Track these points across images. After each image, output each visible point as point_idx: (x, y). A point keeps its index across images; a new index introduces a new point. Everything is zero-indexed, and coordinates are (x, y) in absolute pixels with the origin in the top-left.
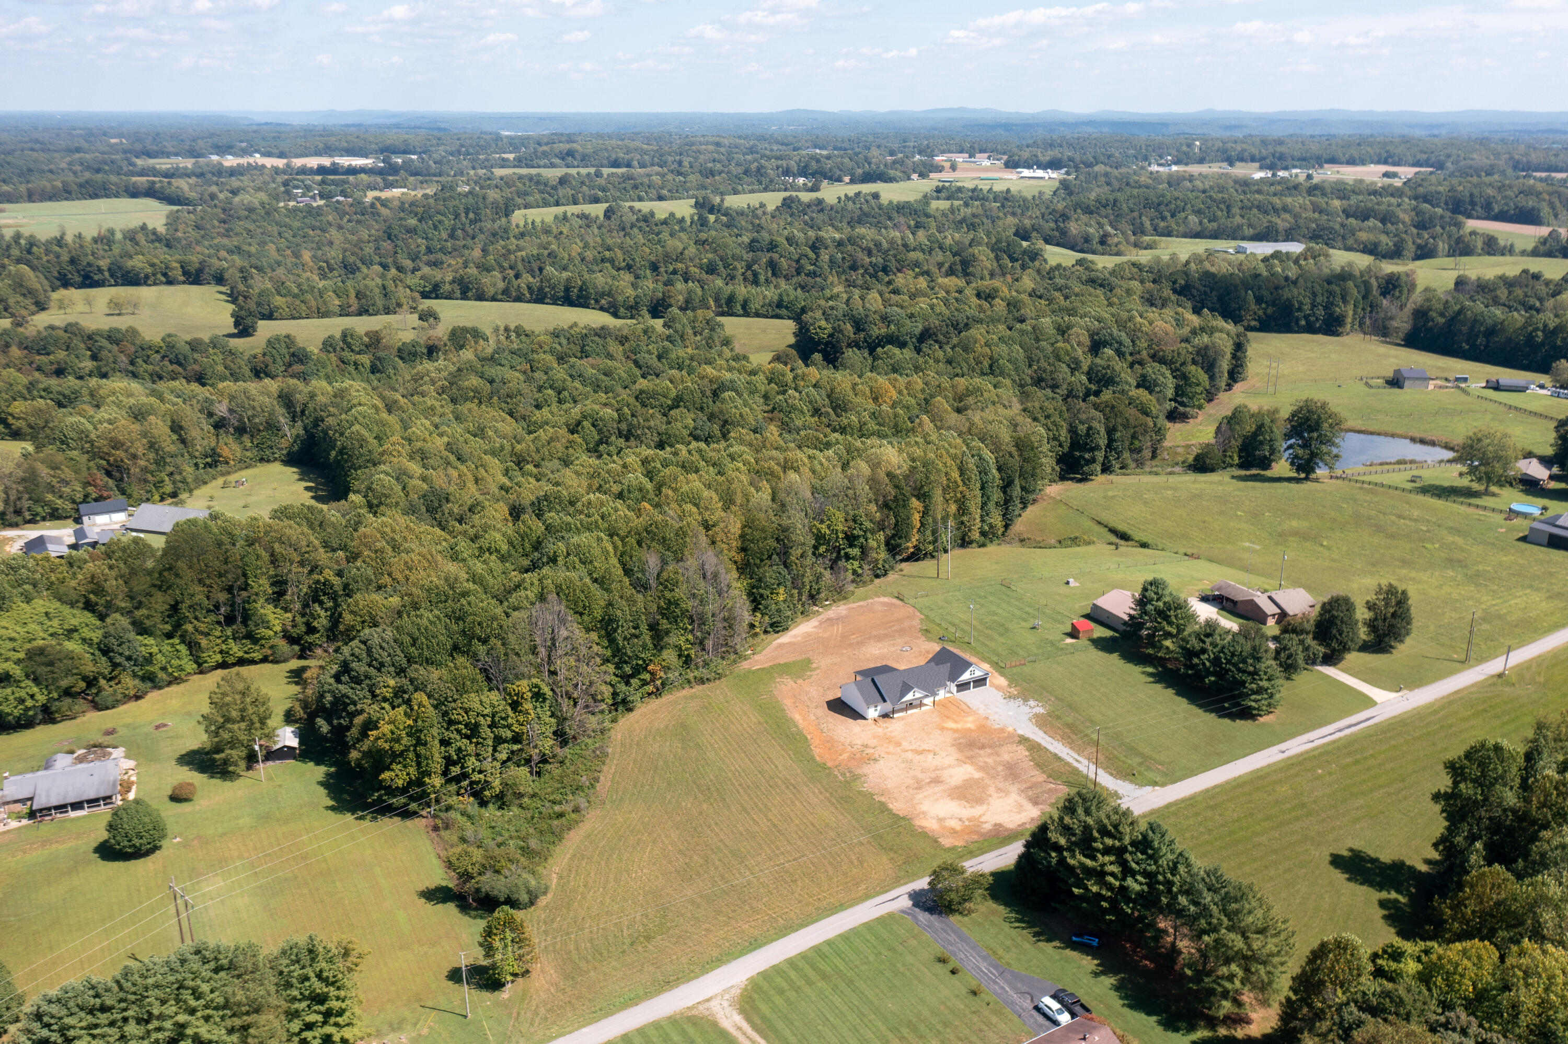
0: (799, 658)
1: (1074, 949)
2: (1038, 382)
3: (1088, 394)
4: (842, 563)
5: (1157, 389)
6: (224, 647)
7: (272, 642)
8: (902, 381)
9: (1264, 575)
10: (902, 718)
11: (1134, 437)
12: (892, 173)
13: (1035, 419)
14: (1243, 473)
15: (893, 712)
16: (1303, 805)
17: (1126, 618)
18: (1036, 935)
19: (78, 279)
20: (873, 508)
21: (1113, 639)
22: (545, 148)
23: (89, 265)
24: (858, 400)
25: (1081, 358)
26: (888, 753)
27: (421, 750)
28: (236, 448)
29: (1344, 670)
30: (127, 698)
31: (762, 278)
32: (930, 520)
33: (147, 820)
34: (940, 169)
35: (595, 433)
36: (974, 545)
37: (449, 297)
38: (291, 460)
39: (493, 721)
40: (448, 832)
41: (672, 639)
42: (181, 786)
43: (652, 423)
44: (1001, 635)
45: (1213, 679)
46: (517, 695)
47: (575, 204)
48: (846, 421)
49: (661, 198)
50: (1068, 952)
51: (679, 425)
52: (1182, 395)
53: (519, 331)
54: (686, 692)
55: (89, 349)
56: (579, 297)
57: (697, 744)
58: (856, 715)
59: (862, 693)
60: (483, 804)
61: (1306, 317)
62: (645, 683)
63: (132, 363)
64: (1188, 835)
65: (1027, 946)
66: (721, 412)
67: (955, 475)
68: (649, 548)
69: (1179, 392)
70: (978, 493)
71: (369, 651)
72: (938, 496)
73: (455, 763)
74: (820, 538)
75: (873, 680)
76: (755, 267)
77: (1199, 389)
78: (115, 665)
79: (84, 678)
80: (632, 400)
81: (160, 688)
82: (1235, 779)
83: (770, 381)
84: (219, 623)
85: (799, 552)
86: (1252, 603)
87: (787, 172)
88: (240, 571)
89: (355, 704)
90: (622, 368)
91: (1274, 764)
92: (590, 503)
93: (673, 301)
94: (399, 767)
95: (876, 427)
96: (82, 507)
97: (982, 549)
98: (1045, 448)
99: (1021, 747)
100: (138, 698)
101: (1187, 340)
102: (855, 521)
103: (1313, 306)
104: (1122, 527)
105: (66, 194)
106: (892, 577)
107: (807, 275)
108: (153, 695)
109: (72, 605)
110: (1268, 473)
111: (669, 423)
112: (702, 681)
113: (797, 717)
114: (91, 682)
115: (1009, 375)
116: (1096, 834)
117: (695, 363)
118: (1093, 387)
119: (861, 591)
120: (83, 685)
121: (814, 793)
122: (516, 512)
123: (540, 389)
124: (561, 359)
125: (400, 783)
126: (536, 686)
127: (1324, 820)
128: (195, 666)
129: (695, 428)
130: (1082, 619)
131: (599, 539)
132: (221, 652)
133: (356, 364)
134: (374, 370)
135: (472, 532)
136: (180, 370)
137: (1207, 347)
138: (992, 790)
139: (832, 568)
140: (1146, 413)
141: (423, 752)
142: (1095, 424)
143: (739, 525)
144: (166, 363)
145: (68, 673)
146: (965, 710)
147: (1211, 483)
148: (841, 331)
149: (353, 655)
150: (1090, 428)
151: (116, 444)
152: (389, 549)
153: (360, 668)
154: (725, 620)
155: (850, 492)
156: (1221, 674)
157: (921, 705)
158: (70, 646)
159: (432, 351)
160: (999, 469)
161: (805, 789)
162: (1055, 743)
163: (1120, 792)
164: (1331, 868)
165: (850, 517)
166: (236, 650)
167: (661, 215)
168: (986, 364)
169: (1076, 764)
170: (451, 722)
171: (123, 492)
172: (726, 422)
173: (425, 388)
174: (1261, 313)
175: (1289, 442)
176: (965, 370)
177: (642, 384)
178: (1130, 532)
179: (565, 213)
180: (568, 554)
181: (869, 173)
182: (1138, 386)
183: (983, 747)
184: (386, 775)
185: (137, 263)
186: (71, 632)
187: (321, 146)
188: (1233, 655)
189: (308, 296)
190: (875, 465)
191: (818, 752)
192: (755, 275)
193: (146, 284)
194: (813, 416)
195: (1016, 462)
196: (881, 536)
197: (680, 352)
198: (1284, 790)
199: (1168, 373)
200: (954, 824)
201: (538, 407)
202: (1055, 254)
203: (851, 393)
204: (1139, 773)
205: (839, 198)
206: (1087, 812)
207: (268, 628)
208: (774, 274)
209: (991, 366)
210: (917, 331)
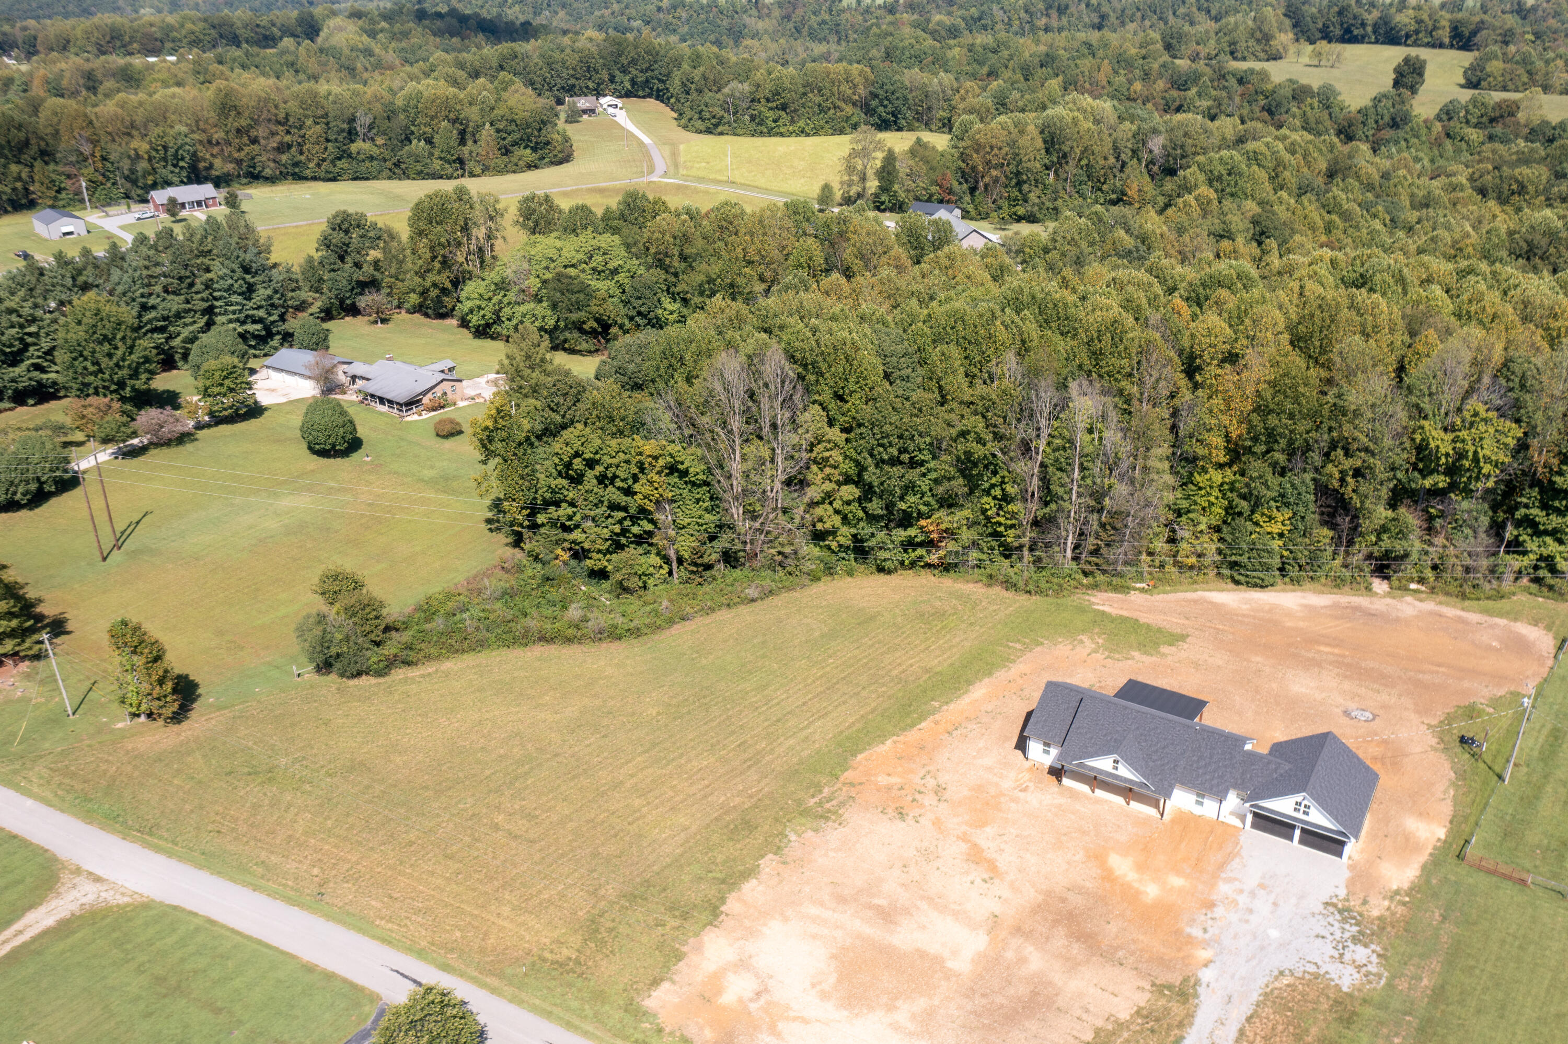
0: (1177, 629)
15: (1067, 773)
26: (938, 822)
41: (979, 497)
54: (973, 588)
75: (1083, 700)
78: (630, 318)
79: (598, 320)
99: (1144, 997)
114: (607, 326)
120: (594, 325)
126: (672, 455)
146: (1203, 862)
157: (1132, 796)
161: (753, 778)
183: (1082, 937)
185: (1404, 18)
191: (881, 749)
200: (740, 988)
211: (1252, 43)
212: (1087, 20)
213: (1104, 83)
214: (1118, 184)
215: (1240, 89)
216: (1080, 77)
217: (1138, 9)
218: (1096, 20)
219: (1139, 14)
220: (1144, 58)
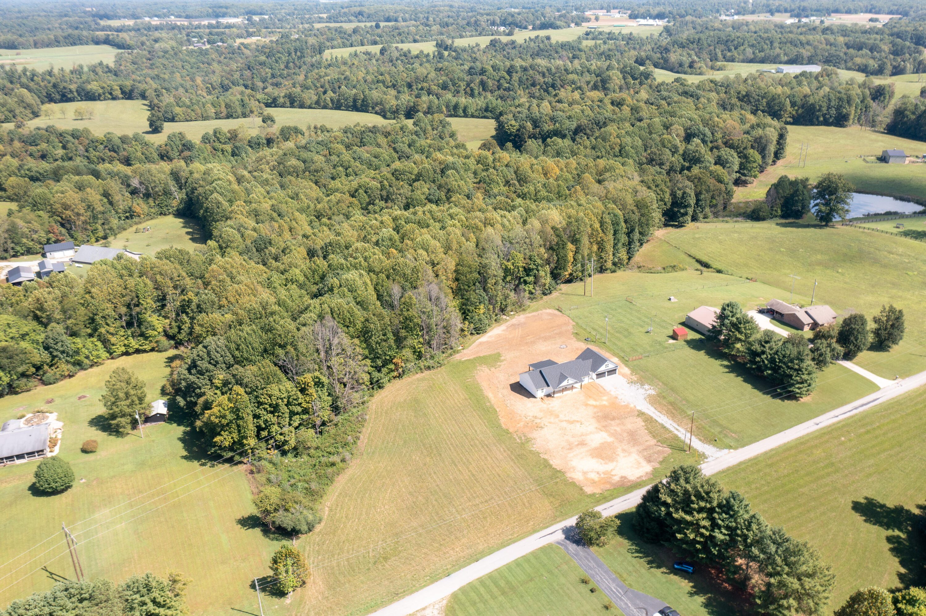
0: (493, 352)
1: (676, 574)
2: (651, 161)
3: (683, 169)
4: (522, 286)
5: (728, 165)
6: (126, 342)
7: (158, 338)
8: (562, 162)
9: (800, 294)
10: (560, 397)
11: (713, 197)
12: (558, 23)
13: (649, 188)
14: (784, 221)
15: (554, 393)
16: (833, 464)
17: (710, 327)
18: (649, 563)
19: (58, 97)
20: (543, 250)
21: (700, 340)
22: (346, 10)
23: (65, 88)
24: (534, 175)
25: (679, 144)
26: (550, 423)
27: (241, 422)
28: (145, 207)
29: (857, 364)
30: (63, 377)
31: (476, 92)
32: (580, 257)
33: (59, 471)
34: (588, 20)
35: (366, 197)
36: (609, 271)
37: (283, 106)
38: (179, 214)
39: (288, 401)
40: (260, 475)
41: (409, 342)
42: (87, 443)
43: (402, 191)
44: (626, 337)
45: (770, 372)
46: (304, 384)
47: (362, 45)
48: (526, 190)
49: (415, 41)
50: (672, 576)
51: (419, 192)
52: (744, 169)
53: (324, 129)
54: (419, 376)
55: (61, 142)
56: (362, 105)
57: (425, 414)
58: (529, 394)
59: (533, 381)
60: (284, 453)
61: (824, 115)
62: (392, 371)
63: (87, 151)
64: (753, 486)
65: (643, 571)
66: (446, 184)
67: (597, 225)
68: (394, 280)
69: (742, 167)
70: (611, 237)
71: (209, 353)
72: (585, 241)
73: (263, 429)
74: (506, 271)
75: (541, 372)
76: (472, 85)
77: (755, 165)
78: (54, 357)
79: (34, 366)
80: (389, 176)
81: (86, 369)
82: (785, 444)
83: (478, 162)
84: (122, 327)
85: (494, 281)
86: (794, 316)
87: (493, 24)
88: (134, 294)
89: (200, 388)
90: (386, 153)
91: (812, 433)
92: (357, 249)
93: (420, 108)
94: (227, 433)
95: (546, 194)
96: (46, 247)
97: (613, 274)
98: (655, 206)
99: (639, 419)
100: (70, 376)
101: (748, 133)
102: (530, 259)
103: (829, 108)
104: (704, 259)
105: (56, 43)
106: (555, 294)
107: (504, 90)
108: (81, 374)
109: (25, 317)
110: (800, 221)
111: (413, 191)
112: (429, 368)
113: (490, 395)
114: (38, 368)
115: (632, 157)
116: (693, 498)
117: (431, 150)
118: (687, 164)
119: (534, 305)
120: (34, 370)
121: (500, 451)
122: (311, 253)
123: (335, 167)
124: (348, 147)
125: (227, 444)
126: (317, 378)
127: (846, 476)
128: (108, 355)
129: (430, 194)
130: (680, 326)
131: (361, 275)
132: (125, 345)
133: (222, 150)
134: (233, 154)
135: (282, 267)
136: (115, 155)
137: (761, 137)
138: (619, 451)
139: (515, 290)
140: (720, 181)
141: (241, 423)
142: (688, 190)
143: (454, 263)
144: (107, 151)
145: (22, 362)
146: (601, 392)
147: (763, 228)
148: (524, 128)
149: (198, 356)
150: (684, 193)
151: (66, 207)
152: (228, 279)
153: (203, 365)
154: (444, 327)
155: (527, 240)
156: (776, 369)
157: (572, 388)
158: (24, 345)
159: (269, 142)
160: (626, 222)
161: (495, 448)
162: (662, 416)
163: (707, 453)
164: (853, 512)
165: (527, 257)
166: (134, 343)
167: (415, 52)
168: (617, 149)
169: (676, 432)
170: (260, 404)
171: (72, 237)
172: (449, 190)
173: (263, 166)
174: (794, 113)
175: (816, 202)
176: (604, 153)
177: (397, 165)
178: (710, 263)
179: (356, 51)
180: (341, 286)
181: (544, 24)
182: (716, 164)
183: (613, 419)
184: (217, 439)
185: (93, 86)
186: (23, 336)
188: (784, 356)
189: (196, 107)
190: (544, 222)
191: (503, 421)
192: (472, 90)
193: (99, 99)
194: (504, 186)
195: (636, 217)
196: (547, 268)
197: (422, 142)
198: (818, 453)
199: (735, 154)
200: (594, 476)
201: (333, 178)
202: (660, 74)
203: (530, 171)
204: (720, 439)
205: (525, 40)
206: (687, 481)
207: (154, 330)
208: (484, 90)
209: (620, 151)
210: (573, 127)
214: (126, 208)
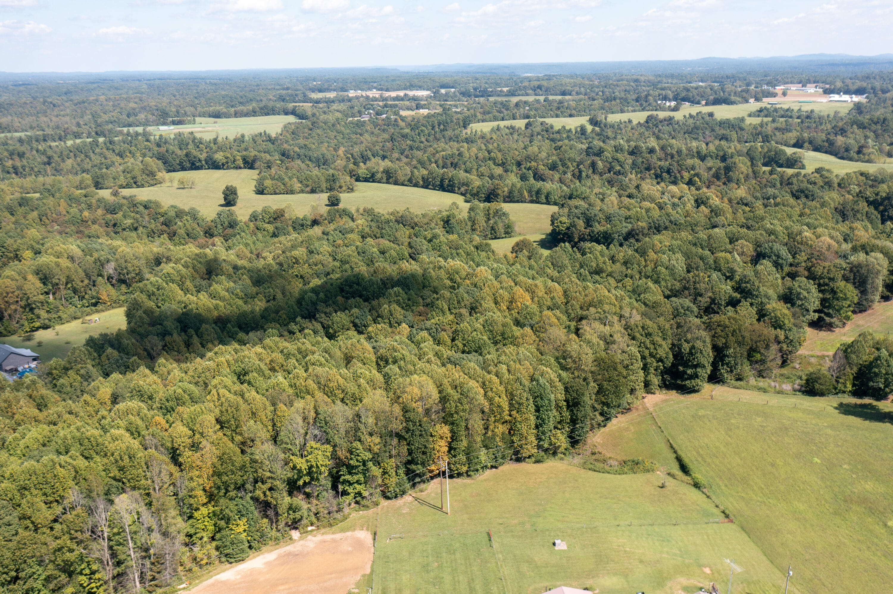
3: (730, 302)
5: (800, 302)
11: (754, 350)
12: (733, 98)
13: (633, 338)
14: (854, 400)
19: (188, 165)
23: (195, 157)
28: (113, 293)
34: (774, 95)
36: (531, 460)
37: (379, 182)
47: (514, 119)
49: (571, 116)
52: (829, 307)
56: (448, 185)
69: (826, 304)
70: (531, 415)
76: (581, 166)
77: (846, 303)
87: (665, 98)
90: (396, 248)
93: (500, 192)
97: (541, 464)
98: (637, 365)
101: (845, 257)
104: (690, 456)
107: (614, 173)
115: (664, 280)
124: (365, 238)
133: (264, 230)
134: (273, 235)
137: (862, 265)
140: (779, 326)
142: (699, 344)
147: (814, 410)
159: (315, 223)
167: (557, 127)
178: (693, 466)
179: (498, 126)
181: (717, 99)
182: (778, 300)
185: (219, 156)
187: (408, 84)
194: (452, 314)
199: (814, 289)
202: (816, 160)
205: (685, 116)
208: (594, 172)
209: (652, 271)
210: (625, 231)
211: (144, 176)
212: (39, 160)
213: (65, 213)
214: (94, 294)
215: (146, 212)
216: (48, 211)
217: (71, 152)
218: (46, 160)
219: (72, 154)
220: (86, 196)
